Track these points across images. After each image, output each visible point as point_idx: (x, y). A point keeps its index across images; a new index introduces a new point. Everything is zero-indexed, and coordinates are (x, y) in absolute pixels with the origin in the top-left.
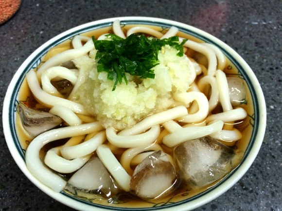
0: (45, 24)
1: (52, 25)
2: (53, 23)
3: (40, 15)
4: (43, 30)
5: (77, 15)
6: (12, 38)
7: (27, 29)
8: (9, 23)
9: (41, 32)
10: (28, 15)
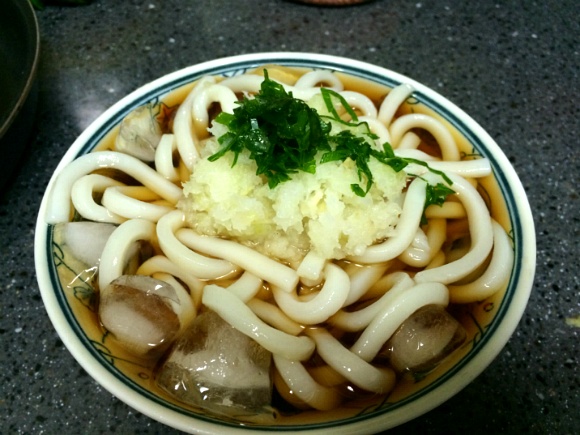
0: (393, 41)
1: (401, 48)
2: (404, 46)
3: (403, 23)
4: (378, 47)
5: (456, 56)
6: (327, 33)
7: (361, 33)
8: (349, 10)
9: (373, 50)
10: (388, 12)
